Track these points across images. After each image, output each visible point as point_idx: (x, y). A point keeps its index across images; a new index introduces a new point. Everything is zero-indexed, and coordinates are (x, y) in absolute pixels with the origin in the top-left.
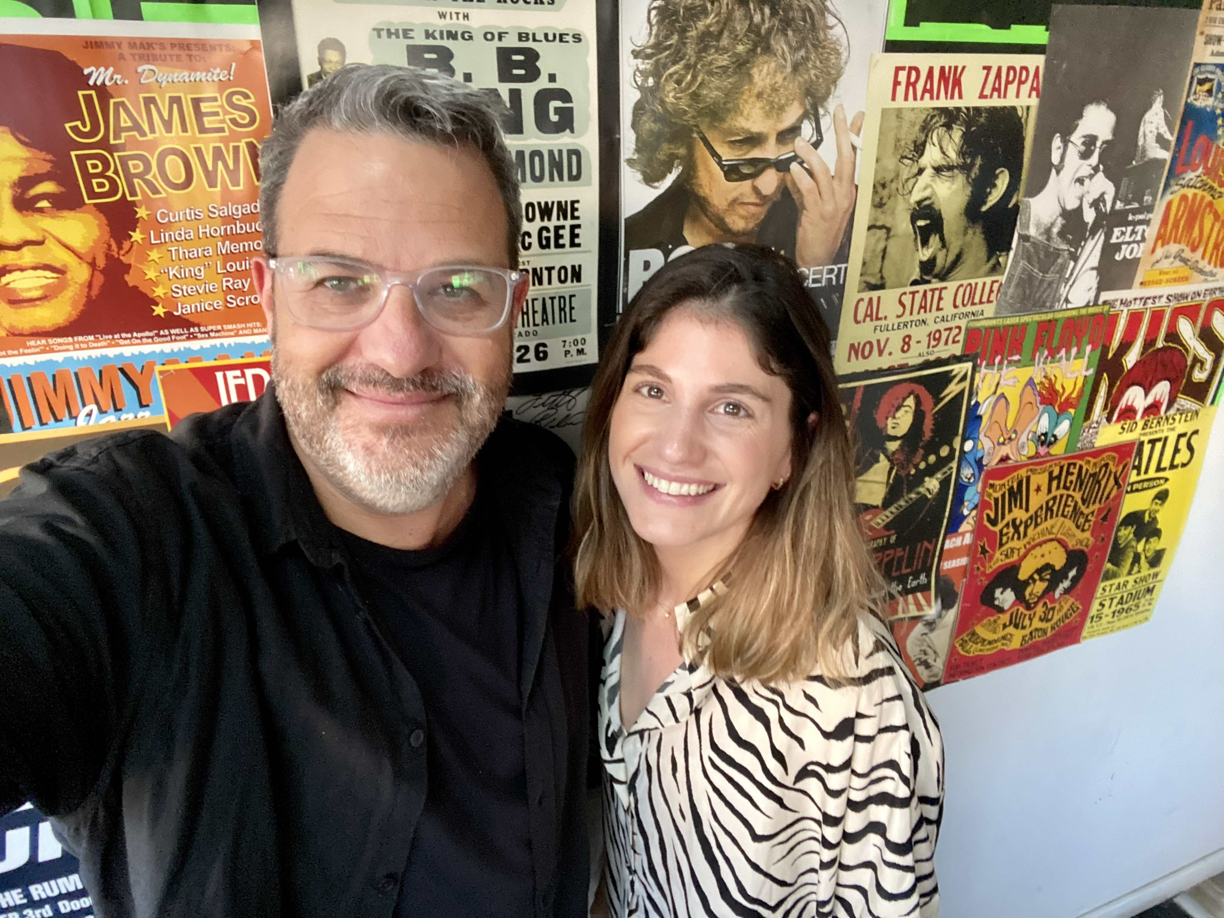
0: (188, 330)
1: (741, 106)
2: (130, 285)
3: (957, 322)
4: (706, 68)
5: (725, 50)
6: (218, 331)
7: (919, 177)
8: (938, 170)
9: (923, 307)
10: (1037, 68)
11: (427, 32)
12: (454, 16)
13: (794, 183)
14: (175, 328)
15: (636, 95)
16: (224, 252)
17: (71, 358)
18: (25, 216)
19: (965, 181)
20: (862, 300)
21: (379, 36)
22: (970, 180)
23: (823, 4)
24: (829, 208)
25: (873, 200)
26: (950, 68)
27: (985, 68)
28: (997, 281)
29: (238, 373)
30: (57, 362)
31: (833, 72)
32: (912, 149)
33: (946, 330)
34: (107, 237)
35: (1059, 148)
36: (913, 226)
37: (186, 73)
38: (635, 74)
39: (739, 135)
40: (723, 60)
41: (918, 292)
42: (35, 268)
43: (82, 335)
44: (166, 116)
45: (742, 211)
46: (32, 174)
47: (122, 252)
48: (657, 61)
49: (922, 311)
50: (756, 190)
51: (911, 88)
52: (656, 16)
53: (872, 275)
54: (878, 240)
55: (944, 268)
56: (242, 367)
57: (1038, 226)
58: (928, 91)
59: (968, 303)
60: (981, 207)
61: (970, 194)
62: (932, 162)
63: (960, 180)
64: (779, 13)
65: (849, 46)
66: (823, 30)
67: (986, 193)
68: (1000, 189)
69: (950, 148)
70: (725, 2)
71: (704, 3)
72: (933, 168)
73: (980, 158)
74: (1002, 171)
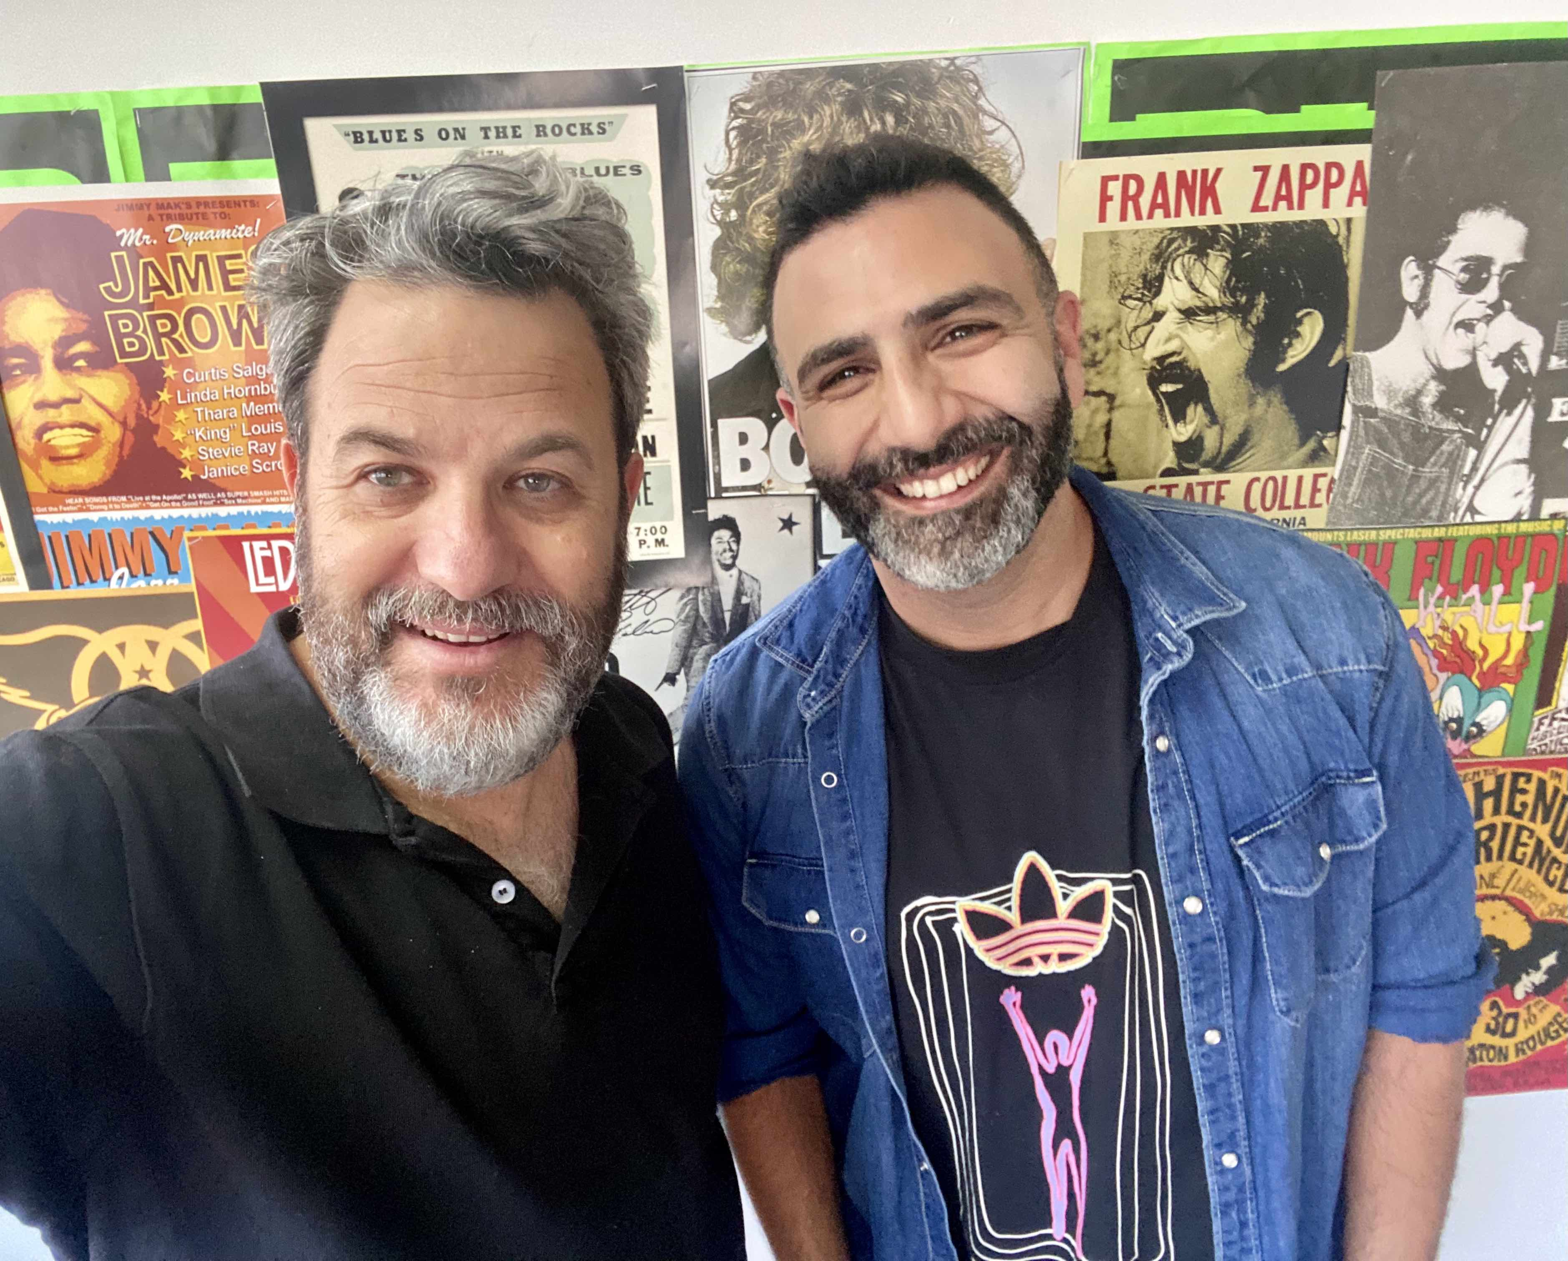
0: (215, 494)
2: (159, 446)
6: (244, 498)
7: (1156, 324)
8: (1189, 314)
10: (1360, 165)
14: (202, 492)
15: (717, 232)
16: (249, 413)
17: (105, 519)
18: (65, 375)
19: (1240, 329)
22: (1249, 326)
23: (976, 105)
26: (1194, 172)
27: (1256, 169)
28: (1324, 475)
29: (264, 544)
30: (92, 522)
32: (1140, 286)
34: (137, 396)
35: (1416, 277)
36: (1155, 393)
37: (212, 231)
38: (712, 208)
41: (1177, 486)
42: (73, 426)
43: (116, 495)
44: (192, 275)
46: (70, 333)
47: (151, 412)
48: (742, 189)
51: (1130, 204)
52: (735, 138)
53: (1092, 459)
54: (1095, 412)
55: (1219, 452)
56: (268, 538)
57: (1390, 393)
58: (1159, 206)
59: (1273, 506)
60: (1276, 366)
61: (1252, 348)
62: (1176, 303)
63: (1230, 327)
64: (907, 121)
65: (1022, 153)
66: (978, 136)
67: (1282, 345)
68: (1308, 339)
69: (1206, 281)
70: (828, 112)
71: (799, 116)
72: (1180, 311)
73: (1263, 295)
74: (1308, 314)
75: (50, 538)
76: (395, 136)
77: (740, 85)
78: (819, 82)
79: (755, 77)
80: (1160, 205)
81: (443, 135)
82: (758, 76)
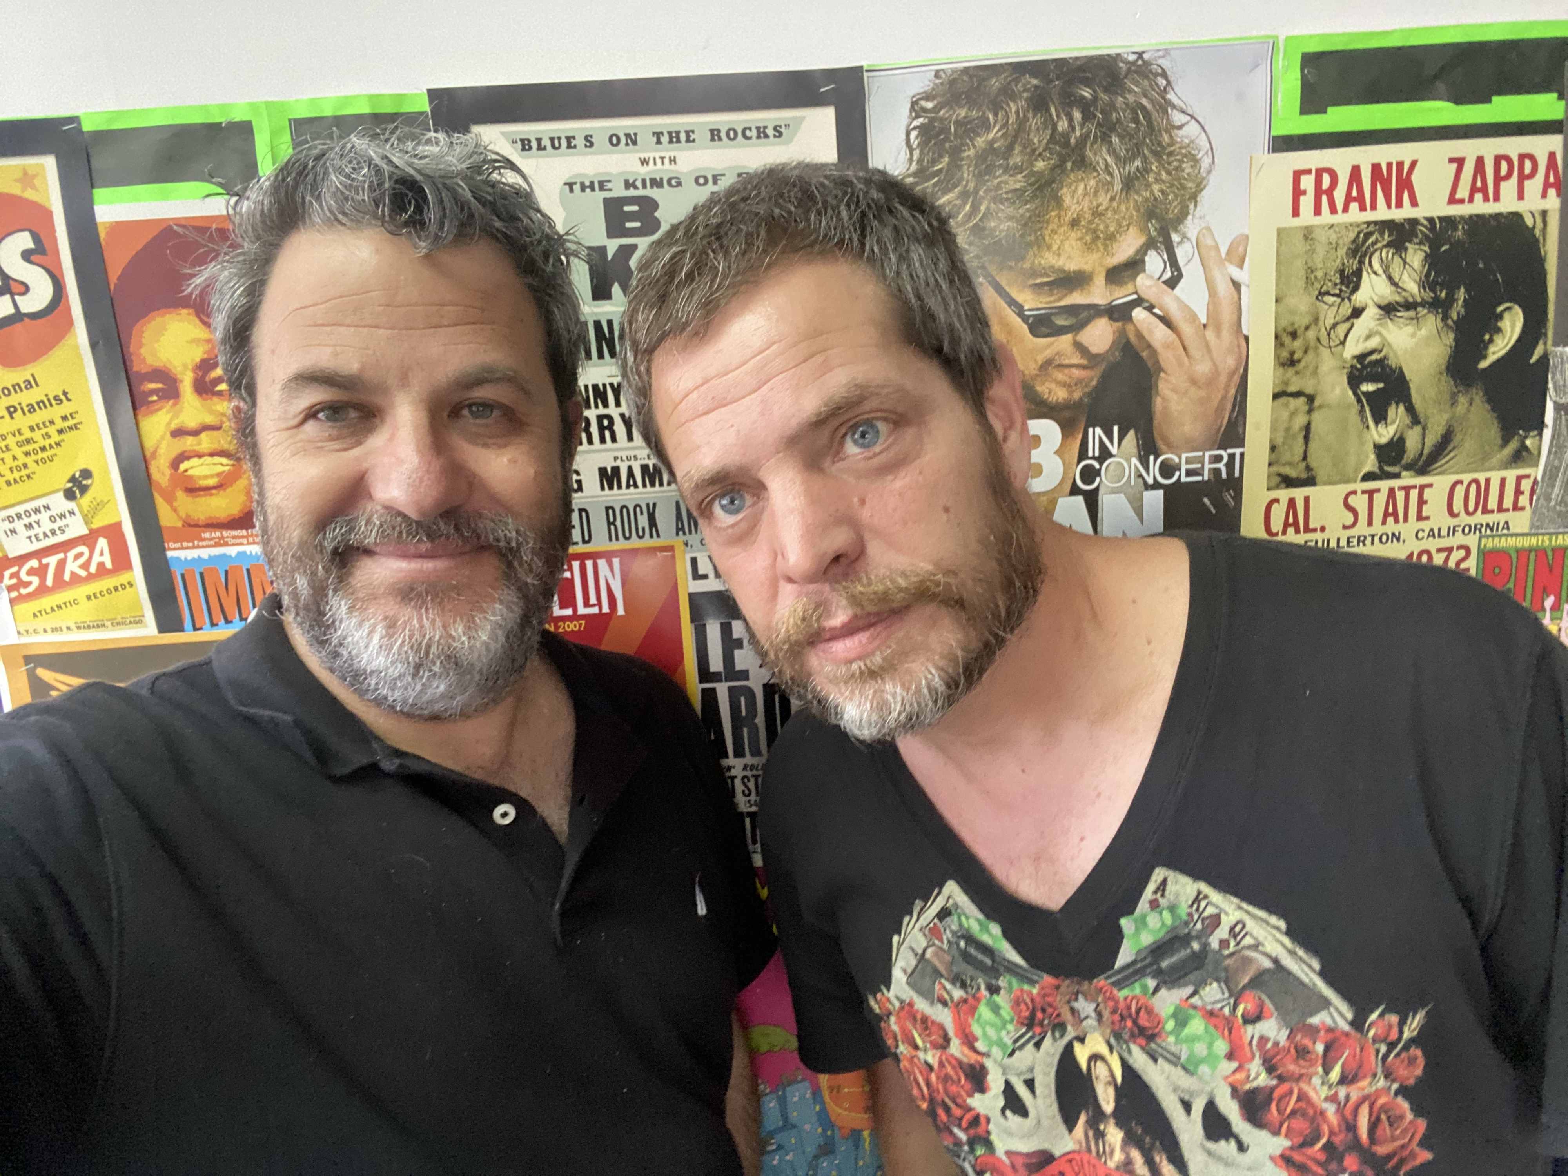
1: (1047, 238)
3: (1459, 539)
4: (993, 193)
5: (1019, 169)
7: (1355, 321)
8: (1388, 309)
9: (1391, 513)
10: (1552, 156)
11: (626, 182)
12: (659, 161)
13: (1140, 336)
17: (244, 553)
18: (205, 400)
19: (1440, 325)
20: (1277, 501)
21: (571, 190)
22: (1450, 322)
23: (1164, 98)
24: (1203, 368)
25: (1277, 357)
26: (1389, 165)
27: (1452, 160)
28: (1528, 476)
30: (230, 556)
31: (1190, 185)
32: (1338, 281)
33: (1439, 550)
36: (1355, 394)
39: (1048, 276)
40: (1017, 182)
41: (1378, 490)
42: (212, 455)
45: (1060, 376)
46: (210, 358)
49: (1390, 520)
50: (1080, 347)
51: (1324, 198)
52: (917, 137)
53: (1290, 464)
54: (1293, 414)
55: (1421, 454)
58: (1355, 200)
59: (1476, 509)
60: (1478, 362)
61: (1454, 344)
62: (1376, 299)
63: (1431, 323)
64: (1095, 116)
65: (1212, 149)
66: (1167, 131)
67: (1483, 341)
68: (1508, 335)
69: (1405, 277)
70: (1013, 110)
71: (984, 113)
72: (1380, 307)
73: (1462, 290)
74: (1508, 309)
75: (183, 576)
76: (564, 143)
77: (922, 83)
78: (1005, 78)
79: (937, 75)
80: (1355, 198)
81: (614, 141)
82: (941, 73)
